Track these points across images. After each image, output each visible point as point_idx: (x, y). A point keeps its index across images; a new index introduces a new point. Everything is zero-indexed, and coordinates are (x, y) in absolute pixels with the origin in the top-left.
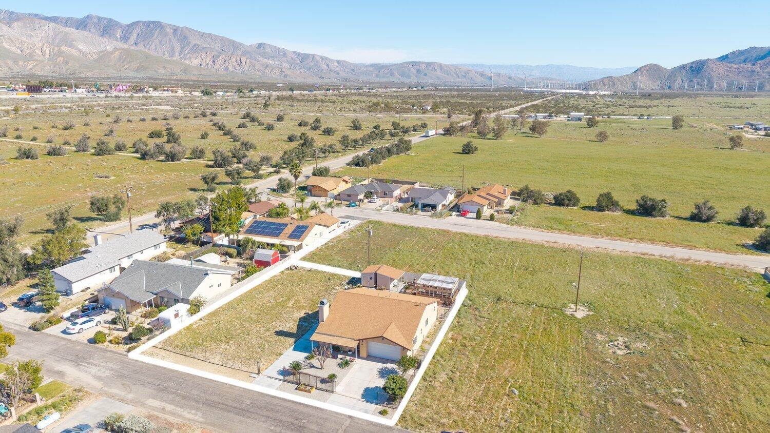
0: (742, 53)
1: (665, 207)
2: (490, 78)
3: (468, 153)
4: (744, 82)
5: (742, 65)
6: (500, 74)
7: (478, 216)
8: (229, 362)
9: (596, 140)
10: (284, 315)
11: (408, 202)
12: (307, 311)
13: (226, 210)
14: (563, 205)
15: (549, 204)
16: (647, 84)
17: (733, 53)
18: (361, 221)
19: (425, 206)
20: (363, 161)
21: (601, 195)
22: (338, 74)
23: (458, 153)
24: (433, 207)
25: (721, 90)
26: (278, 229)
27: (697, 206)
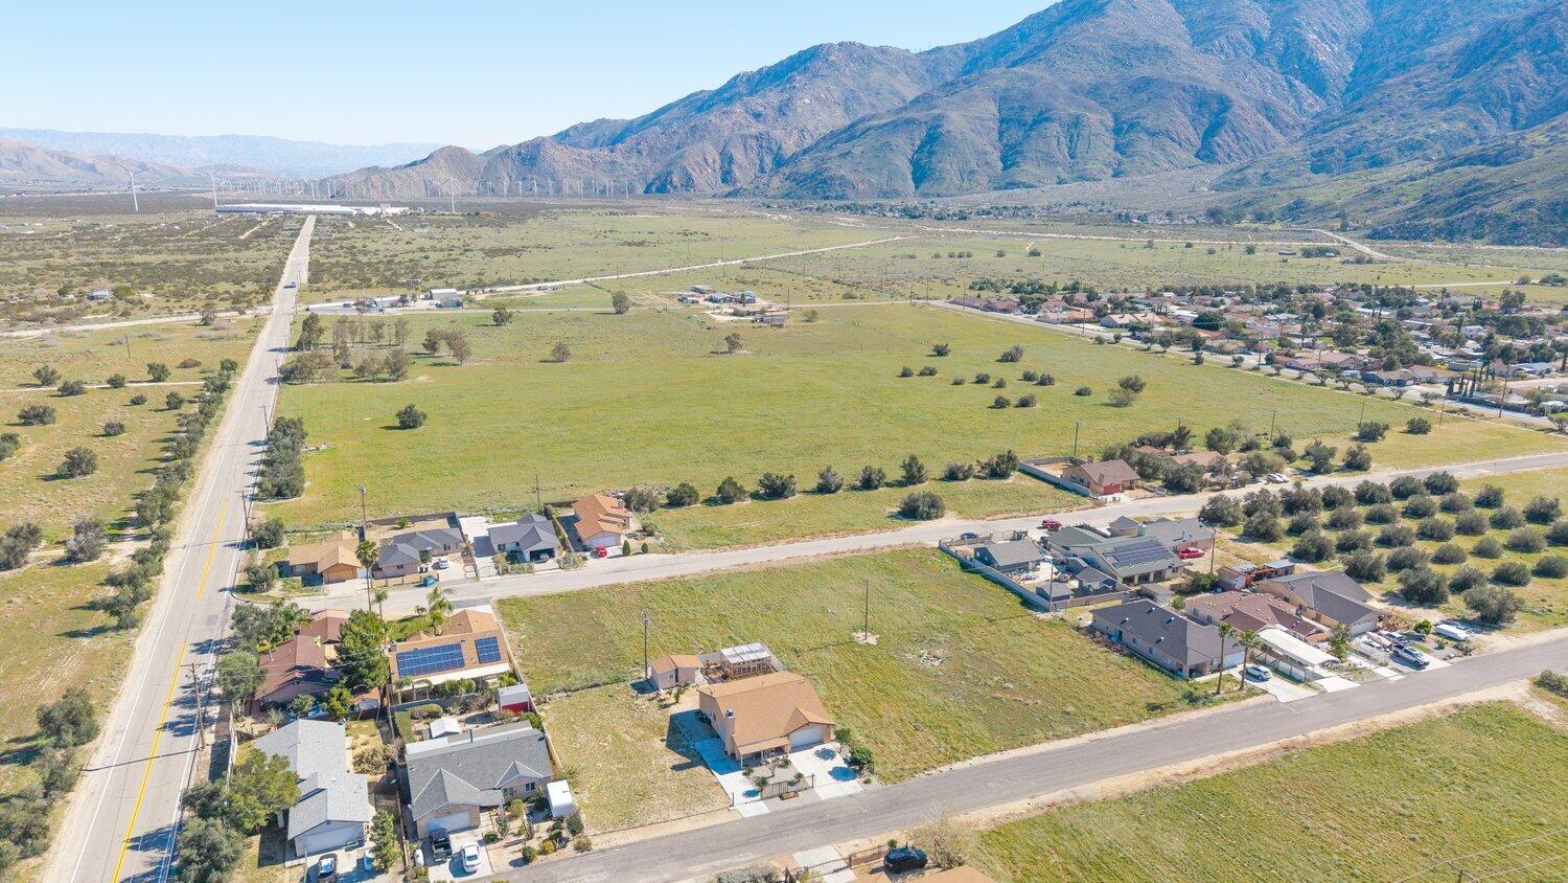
0: (588, 127)
1: (794, 484)
2: (92, 168)
4: (606, 181)
5: (595, 151)
6: (114, 158)
8: (686, 811)
9: (554, 359)
10: (647, 751)
11: (495, 552)
12: (660, 739)
14: (683, 504)
15: (661, 506)
16: (453, 187)
17: (575, 128)
18: (488, 606)
19: (534, 555)
21: (719, 482)
23: (394, 428)
24: (550, 552)
25: (574, 195)
26: (452, 656)
27: (822, 476)
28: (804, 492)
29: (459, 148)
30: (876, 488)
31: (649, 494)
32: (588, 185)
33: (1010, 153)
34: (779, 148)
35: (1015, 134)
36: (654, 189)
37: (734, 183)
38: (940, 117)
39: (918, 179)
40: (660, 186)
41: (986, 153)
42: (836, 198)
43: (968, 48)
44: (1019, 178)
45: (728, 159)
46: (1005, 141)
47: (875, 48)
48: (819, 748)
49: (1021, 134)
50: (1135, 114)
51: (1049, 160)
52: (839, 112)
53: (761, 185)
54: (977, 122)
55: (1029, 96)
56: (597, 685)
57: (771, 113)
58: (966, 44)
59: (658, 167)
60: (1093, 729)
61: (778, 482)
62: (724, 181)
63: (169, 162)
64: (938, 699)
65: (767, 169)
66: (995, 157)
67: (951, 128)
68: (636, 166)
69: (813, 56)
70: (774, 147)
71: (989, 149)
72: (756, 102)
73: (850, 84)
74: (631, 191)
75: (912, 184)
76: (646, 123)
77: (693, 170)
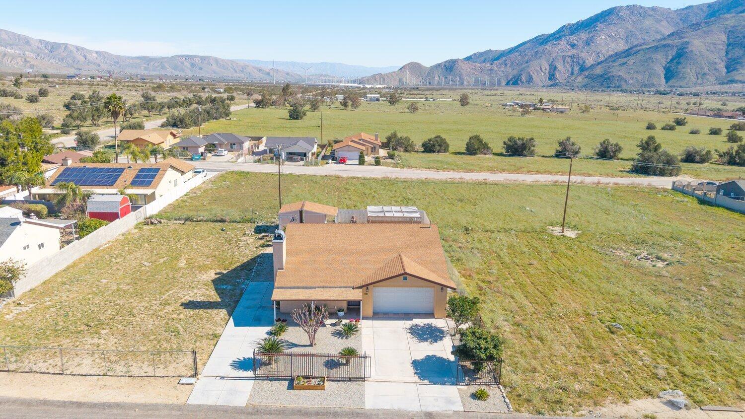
0: (482, 54)
1: (534, 146)
2: (268, 74)
3: (296, 119)
4: (487, 79)
5: (483, 64)
6: (277, 70)
8: (115, 366)
9: (407, 111)
10: (182, 280)
11: (266, 153)
12: (218, 271)
13: (15, 148)
14: (434, 152)
15: (417, 152)
16: (410, 80)
17: (475, 54)
18: (219, 173)
19: (290, 155)
20: (182, 121)
21: (471, 138)
22: (99, 66)
25: (470, 85)
26: (110, 176)
27: (561, 144)
28: (543, 156)
29: (417, 63)
30: (611, 158)
31: (407, 139)
32: (476, 81)
33: (733, 63)
34: (584, 62)
35: (737, 52)
36: (511, 83)
37: (555, 80)
38: (687, 43)
39: (668, 78)
40: (515, 82)
41: (715, 63)
42: (615, 87)
43: (710, 6)
44: (737, 78)
45: (553, 68)
46: (730, 56)
47: (649, 8)
52: (622, 43)
53: (570, 81)
54: (711, 45)
57: (581, 44)
58: (709, 4)
59: (515, 72)
61: (519, 142)
62: (550, 79)
63: (299, 73)
65: (575, 73)
66: (722, 67)
67: (693, 49)
68: (503, 72)
69: (609, 13)
70: (581, 62)
71: (717, 61)
72: (574, 39)
73: (630, 27)
74: (499, 84)
75: (664, 81)
76: (511, 51)
77: (533, 73)
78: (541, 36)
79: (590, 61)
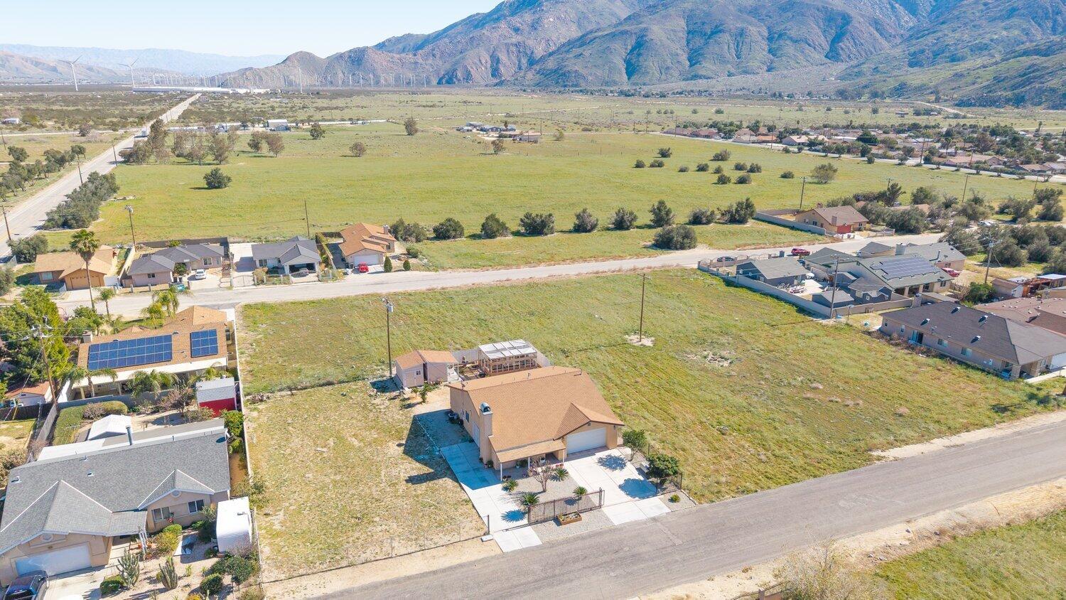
0: (398, 40)
1: (553, 223)
2: (54, 69)
3: (218, 187)
4: (410, 75)
5: (403, 55)
6: (69, 63)
7: (388, 268)
8: (421, 542)
9: (353, 154)
10: (377, 458)
11: (256, 267)
12: (397, 443)
14: (449, 238)
15: (428, 239)
16: (302, 79)
17: (389, 40)
18: (234, 309)
19: (294, 269)
21: (487, 219)
23: (199, 188)
24: (310, 267)
25: (389, 85)
26: (160, 348)
27: (578, 216)
28: (561, 231)
29: (308, 53)
30: (628, 229)
31: (416, 226)
32: (397, 79)
33: (695, 55)
34: (532, 53)
35: (698, 42)
36: (444, 81)
37: (501, 77)
39: (630, 73)
40: (448, 79)
41: (677, 55)
42: (572, 86)
44: (701, 72)
45: (496, 61)
46: (691, 46)
48: (603, 454)
49: (702, 41)
50: (783, 27)
51: (722, 60)
52: (574, 27)
53: (519, 78)
54: (672, 33)
55: (708, 14)
56: (330, 384)
57: (526, 29)
59: (448, 66)
60: (940, 434)
61: (538, 220)
62: (493, 75)
63: (110, 67)
64: (739, 400)
65: (523, 67)
66: (684, 58)
67: (653, 37)
68: (432, 66)
70: (529, 52)
71: (680, 52)
72: (516, 21)
73: (582, 8)
74: (428, 83)
75: (625, 77)
76: (438, 36)
77: (472, 68)
78: (474, 16)
79: (539, 51)
